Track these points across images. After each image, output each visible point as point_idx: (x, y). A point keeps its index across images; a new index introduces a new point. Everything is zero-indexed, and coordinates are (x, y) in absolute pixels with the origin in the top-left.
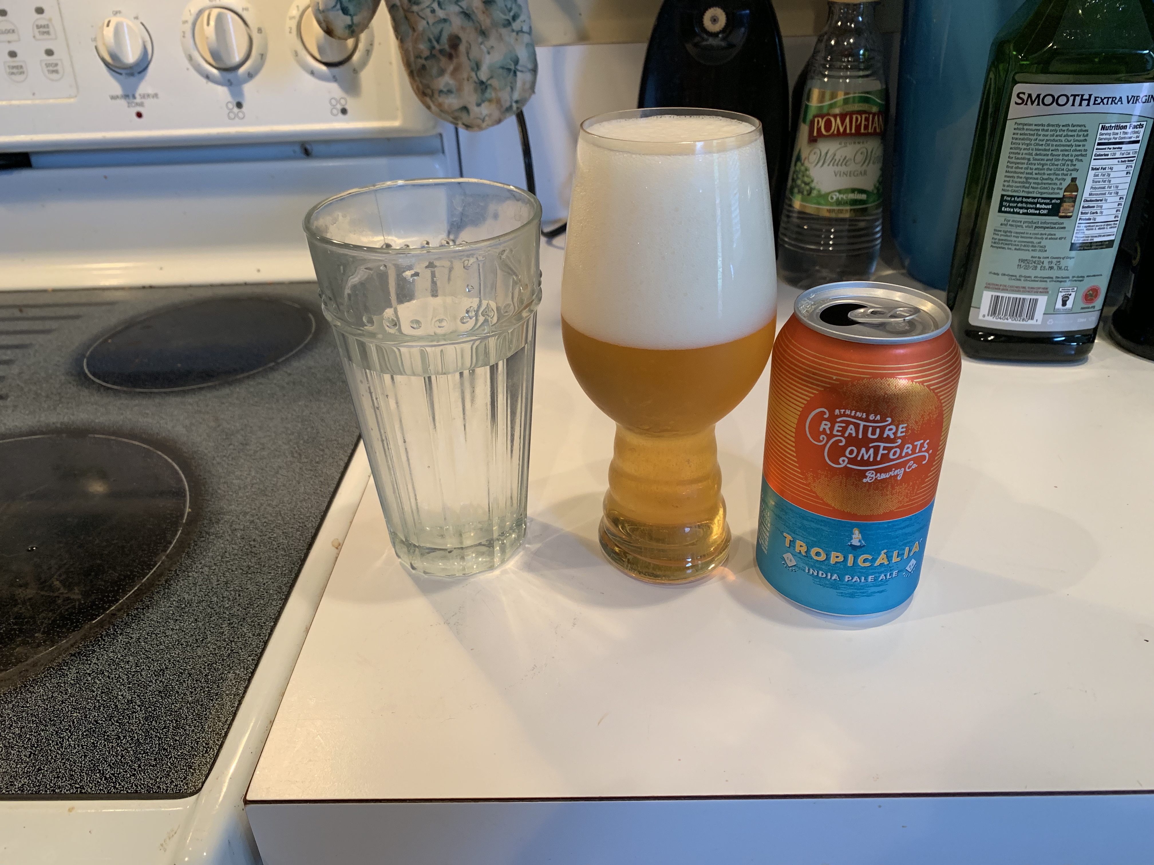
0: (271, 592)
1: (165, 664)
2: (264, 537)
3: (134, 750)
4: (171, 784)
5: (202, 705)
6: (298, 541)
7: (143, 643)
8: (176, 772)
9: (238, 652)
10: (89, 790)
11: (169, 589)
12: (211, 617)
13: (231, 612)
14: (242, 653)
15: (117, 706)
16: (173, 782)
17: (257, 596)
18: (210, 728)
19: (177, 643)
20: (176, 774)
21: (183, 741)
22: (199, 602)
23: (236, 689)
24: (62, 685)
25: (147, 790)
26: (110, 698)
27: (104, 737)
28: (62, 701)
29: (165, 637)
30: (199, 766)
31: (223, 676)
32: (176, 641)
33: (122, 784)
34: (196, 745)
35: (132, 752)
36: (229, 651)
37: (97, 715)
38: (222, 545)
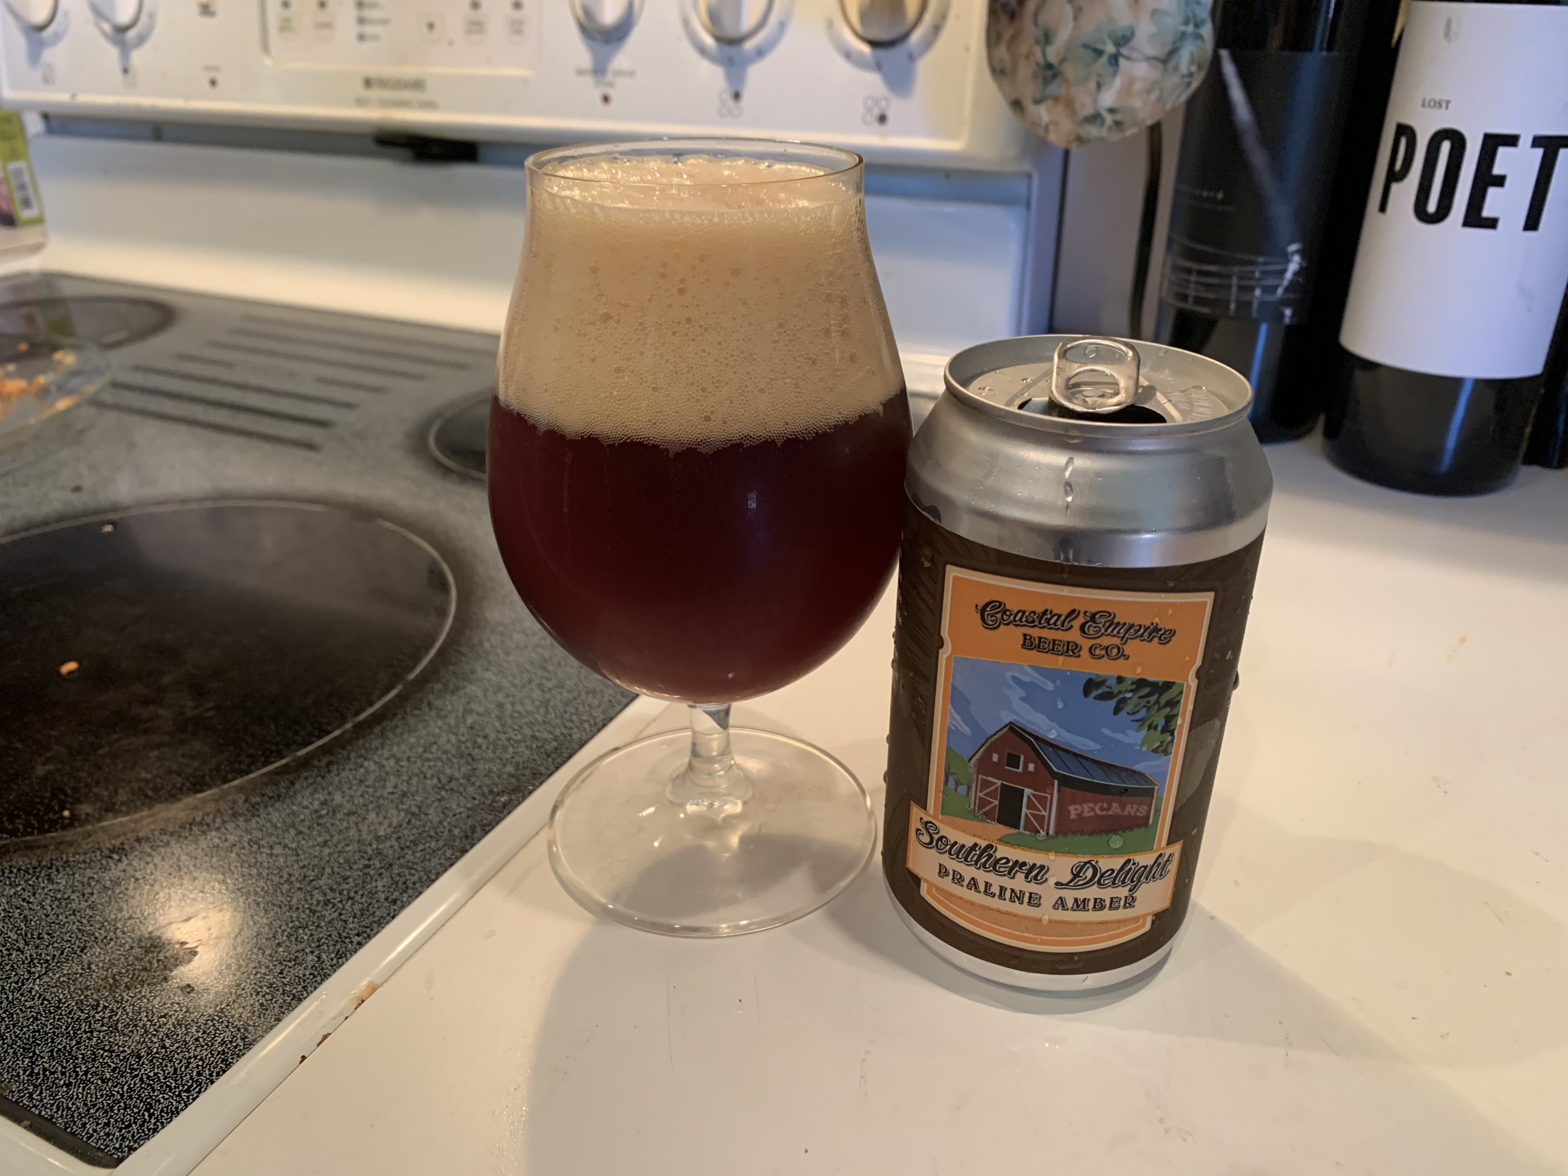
0: (456, 832)
2: (502, 736)
3: (99, 1038)
4: (103, 1127)
6: (545, 757)
7: (234, 855)
8: (125, 1108)
9: (345, 921)
11: (323, 777)
12: (347, 845)
14: (351, 926)
16: (107, 1124)
17: (432, 833)
18: (222, 1045)
20: (122, 1111)
22: (350, 813)
23: (303, 987)
24: (93, 884)
25: (66, 1123)
27: (80, 996)
30: (162, 1111)
31: (300, 955)
33: (44, 1095)
34: (183, 1069)
35: (95, 1040)
36: (336, 914)
37: (97, 954)
38: (437, 731)
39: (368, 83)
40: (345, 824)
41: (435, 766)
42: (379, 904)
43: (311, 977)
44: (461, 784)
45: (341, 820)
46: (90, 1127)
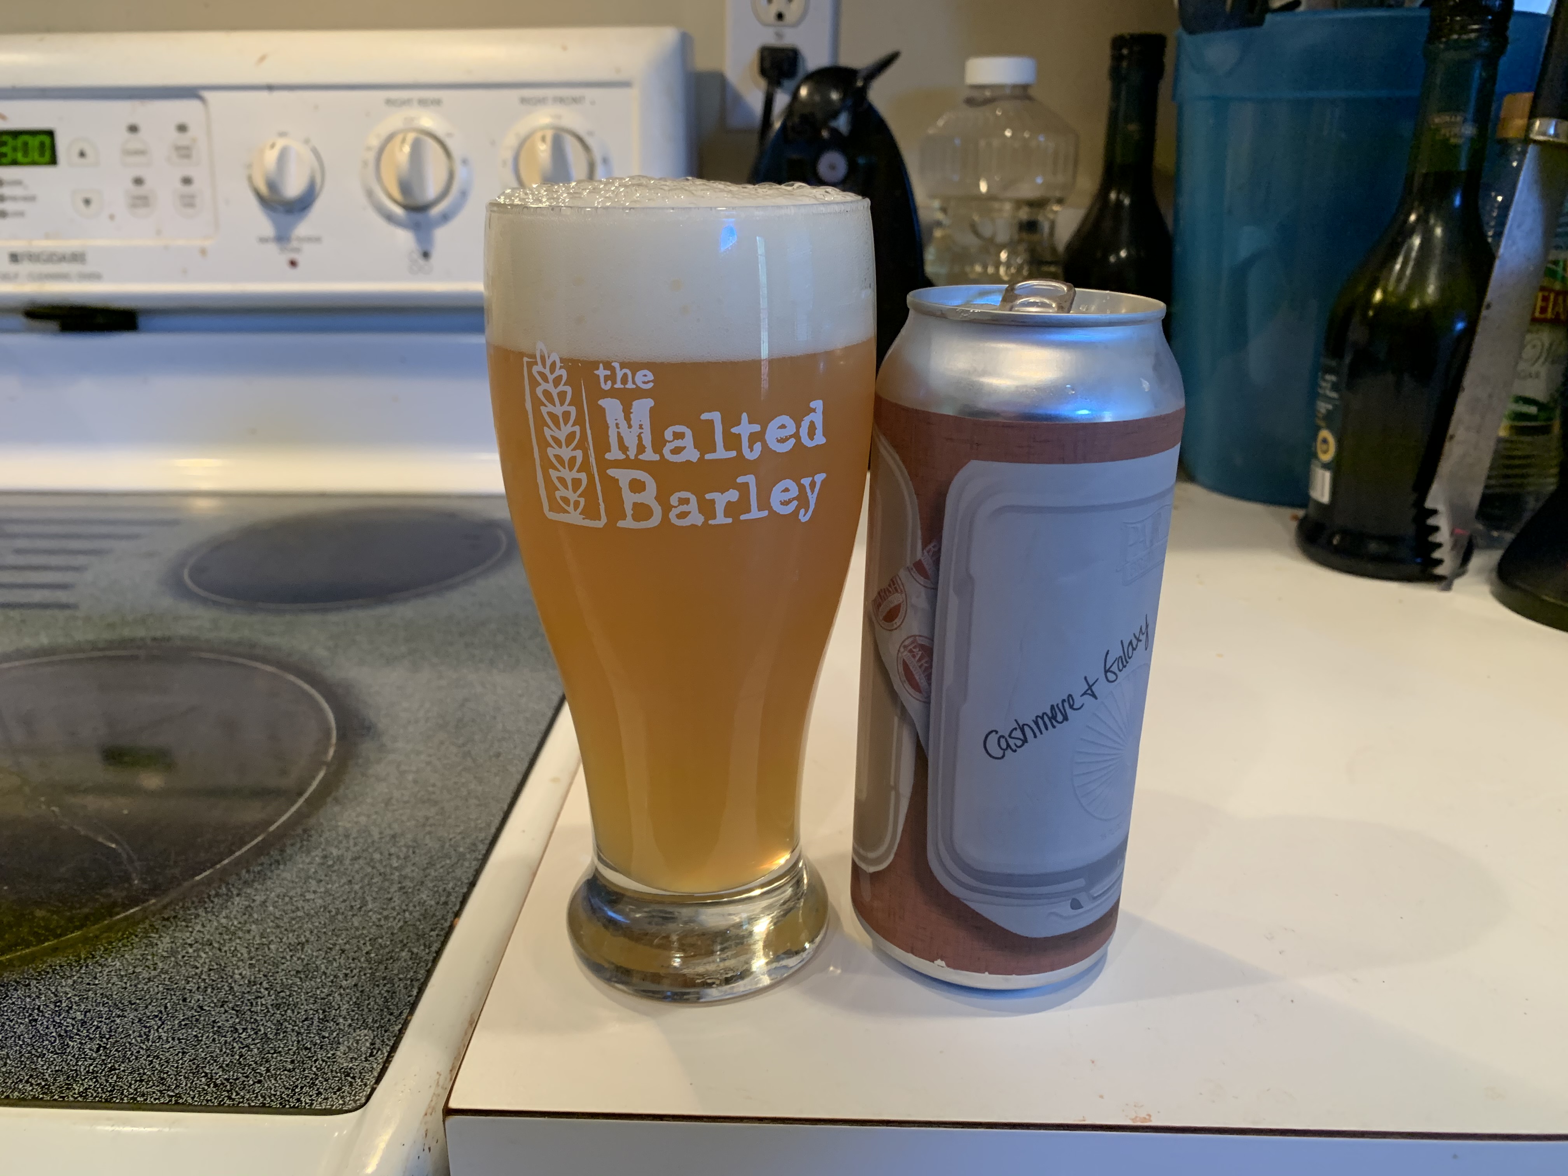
1: (305, 936)
2: (448, 782)
3: (258, 1048)
4: (317, 1096)
8: (326, 1080)
10: (190, 1101)
12: (372, 879)
13: (403, 873)
15: (231, 988)
16: (319, 1094)
19: (322, 910)
20: (324, 1083)
21: (334, 1038)
26: (222, 978)
27: (213, 1028)
28: (149, 979)
29: (304, 901)
30: (361, 1073)
32: (321, 907)
33: (242, 1094)
39: (14, 258)
40: (357, 866)
41: (405, 812)
45: (351, 864)
46: (305, 1099)
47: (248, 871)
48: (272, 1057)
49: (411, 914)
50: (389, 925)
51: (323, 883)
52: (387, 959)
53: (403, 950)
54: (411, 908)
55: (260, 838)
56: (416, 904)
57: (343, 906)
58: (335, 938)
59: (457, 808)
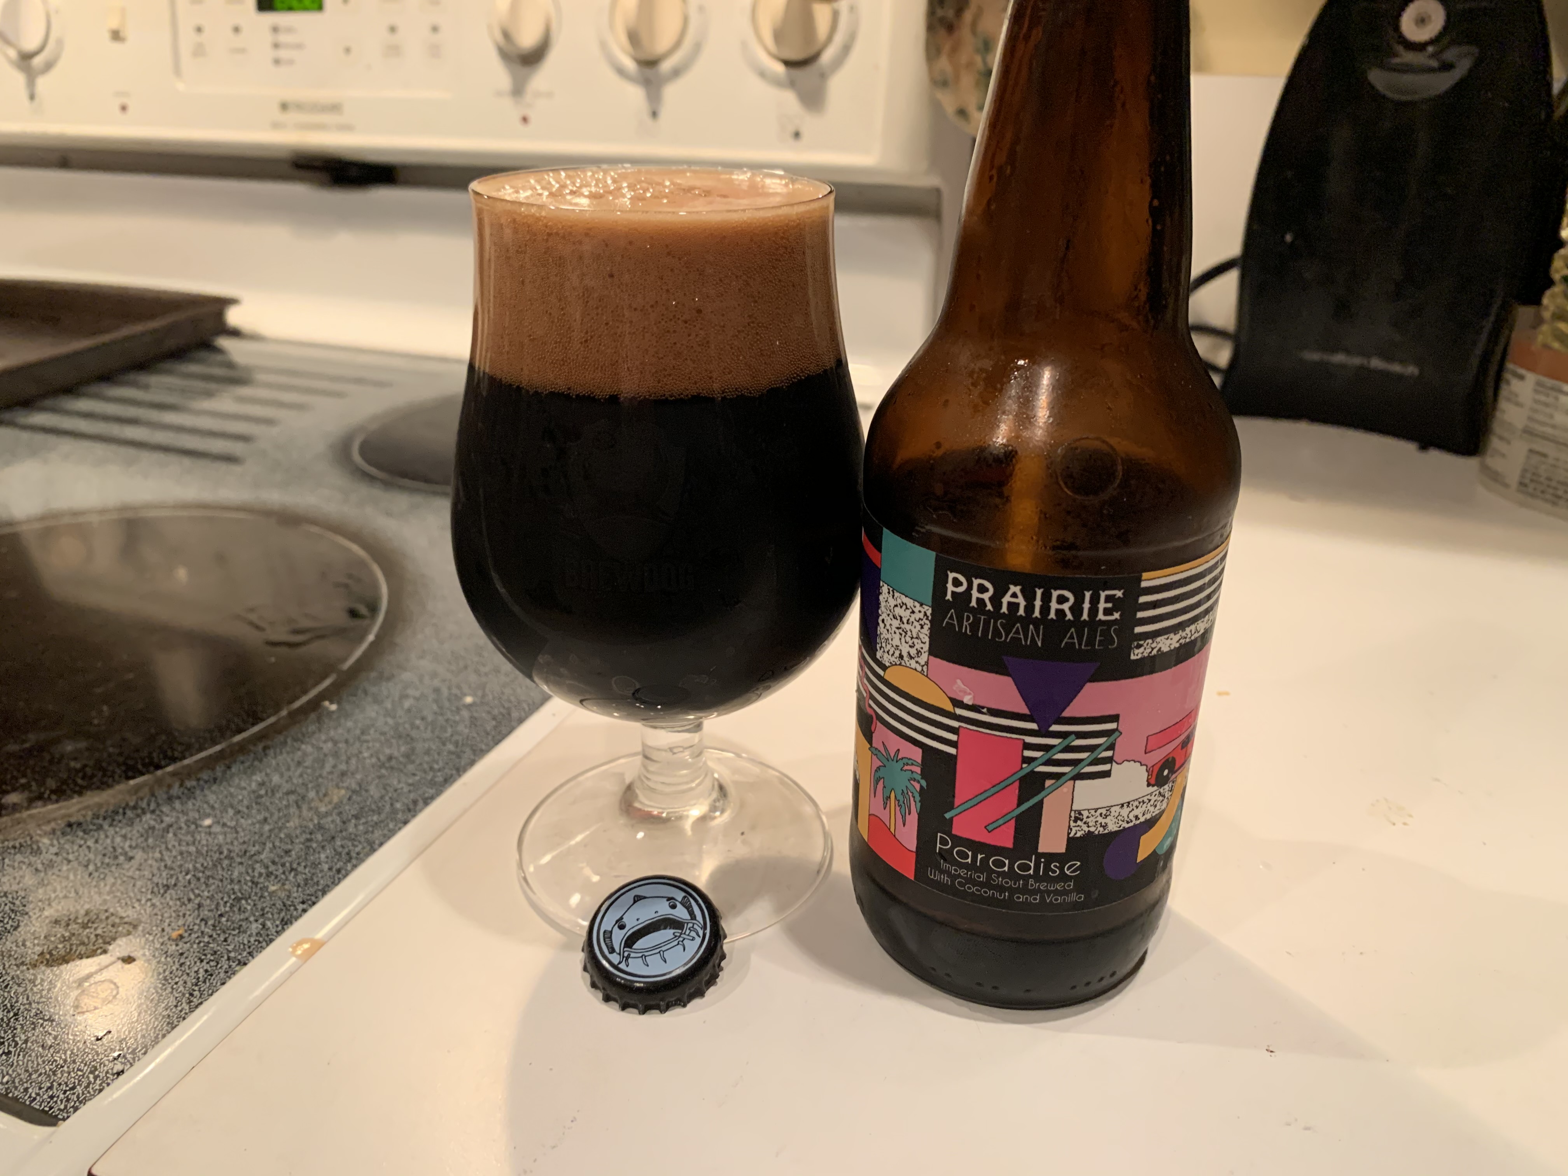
0: (398, 805)
1: (177, 878)
2: (440, 718)
4: (47, 1091)
5: (181, 965)
6: (483, 734)
7: (171, 835)
9: (289, 891)
11: (260, 761)
12: (288, 821)
13: (322, 822)
14: (295, 895)
16: (51, 1088)
17: (373, 807)
18: (167, 1009)
19: (216, 849)
20: (66, 1075)
22: (289, 793)
23: (248, 952)
25: (7, 1088)
27: (16, 971)
30: (107, 1072)
31: (244, 924)
32: (217, 845)
37: (31, 931)
38: (373, 714)
39: (284, 106)
40: (285, 802)
41: (373, 746)
42: (323, 874)
43: (257, 943)
44: (401, 763)
45: (280, 799)
46: (32, 1092)
47: (181, 785)
48: (42, 1025)
49: (296, 875)
50: (266, 884)
51: (239, 816)
52: (234, 930)
53: (256, 921)
54: (300, 869)
55: (218, 748)
56: (309, 864)
57: (237, 850)
58: (204, 887)
59: (428, 752)
